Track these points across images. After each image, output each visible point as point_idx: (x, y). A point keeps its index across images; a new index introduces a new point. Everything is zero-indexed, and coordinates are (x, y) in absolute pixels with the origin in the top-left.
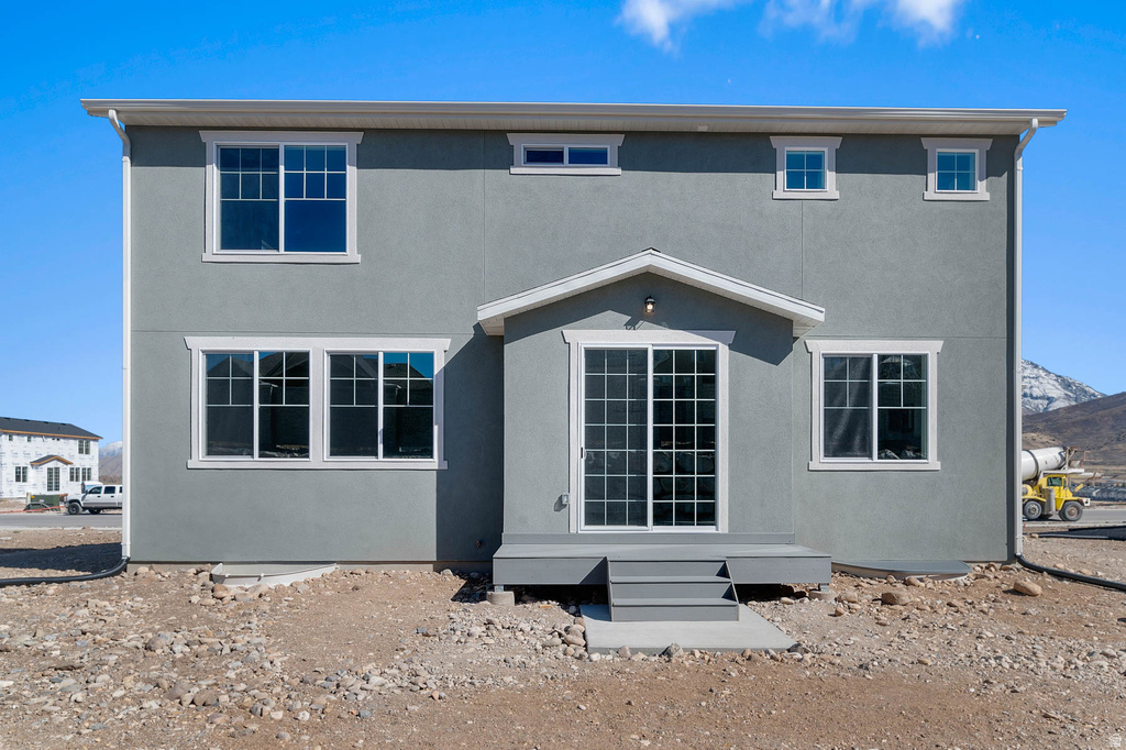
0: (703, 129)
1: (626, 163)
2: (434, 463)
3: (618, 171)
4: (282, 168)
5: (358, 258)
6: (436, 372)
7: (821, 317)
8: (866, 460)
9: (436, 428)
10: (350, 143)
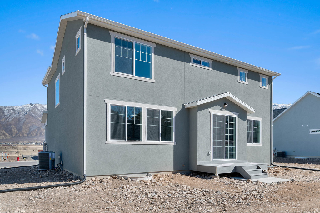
0: (228, 63)
1: (213, 68)
2: (173, 143)
3: (211, 69)
4: (134, 49)
5: (154, 81)
6: (174, 117)
7: (255, 112)
8: (251, 143)
9: (174, 133)
10: (153, 46)
